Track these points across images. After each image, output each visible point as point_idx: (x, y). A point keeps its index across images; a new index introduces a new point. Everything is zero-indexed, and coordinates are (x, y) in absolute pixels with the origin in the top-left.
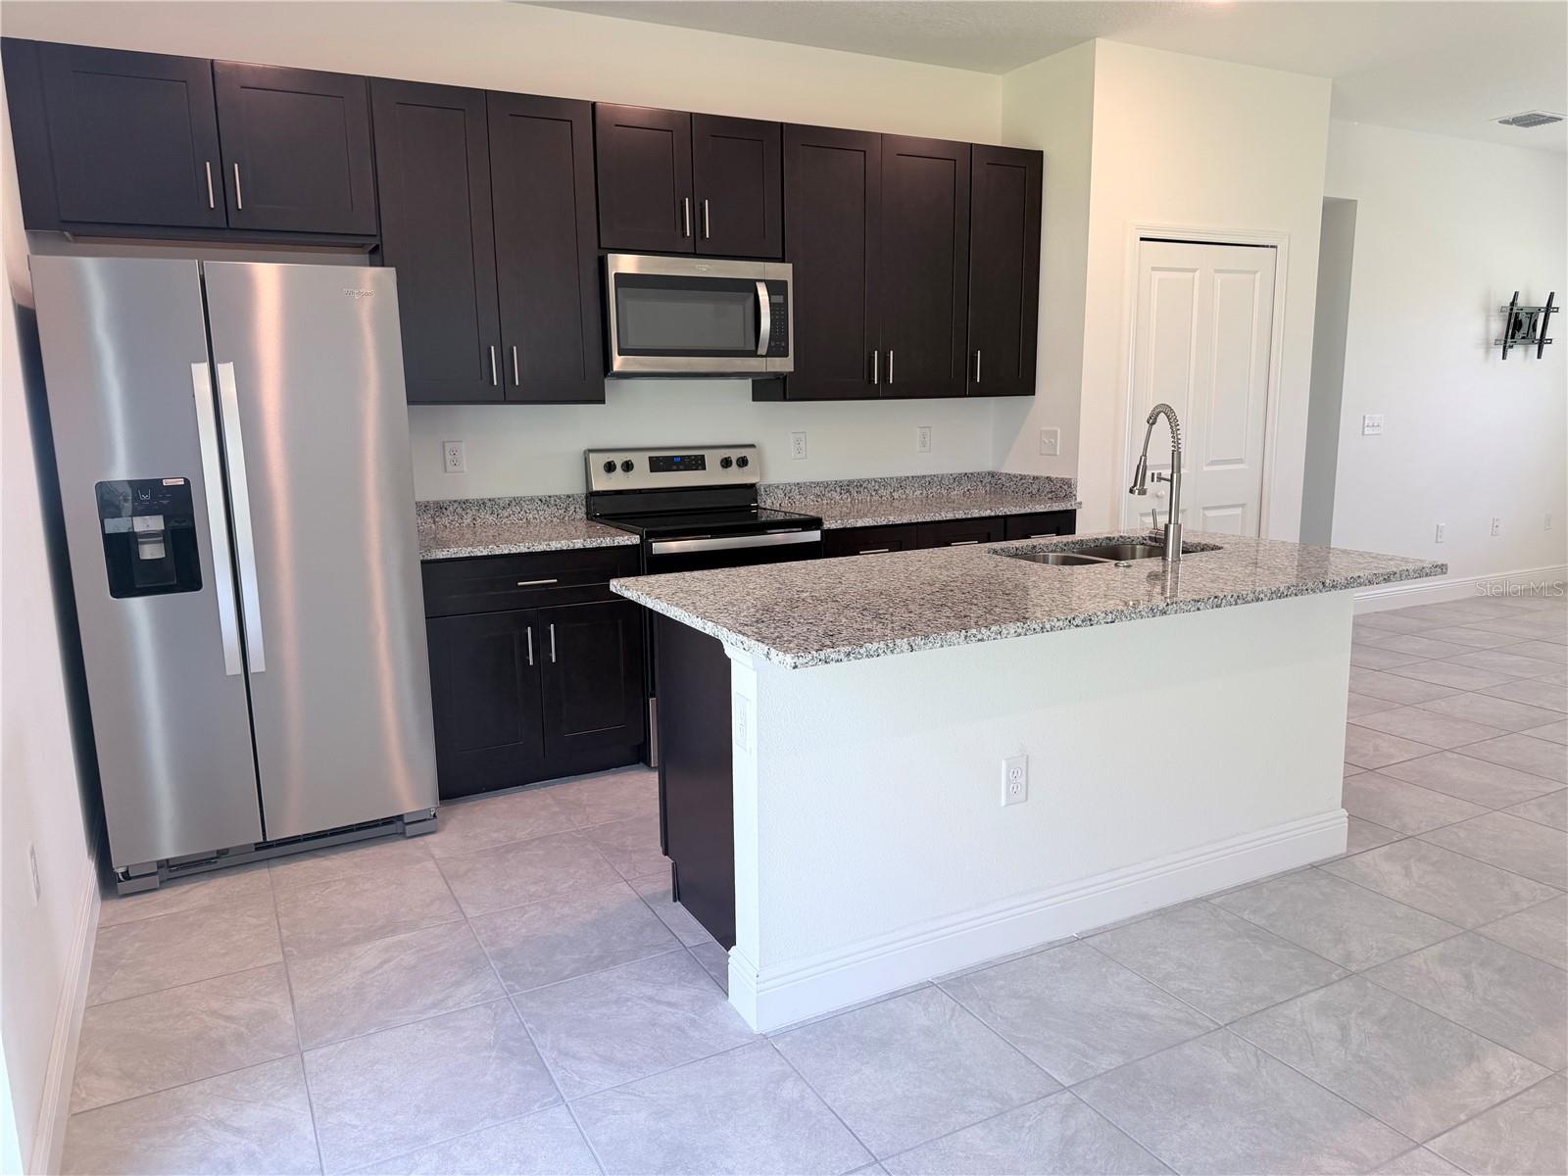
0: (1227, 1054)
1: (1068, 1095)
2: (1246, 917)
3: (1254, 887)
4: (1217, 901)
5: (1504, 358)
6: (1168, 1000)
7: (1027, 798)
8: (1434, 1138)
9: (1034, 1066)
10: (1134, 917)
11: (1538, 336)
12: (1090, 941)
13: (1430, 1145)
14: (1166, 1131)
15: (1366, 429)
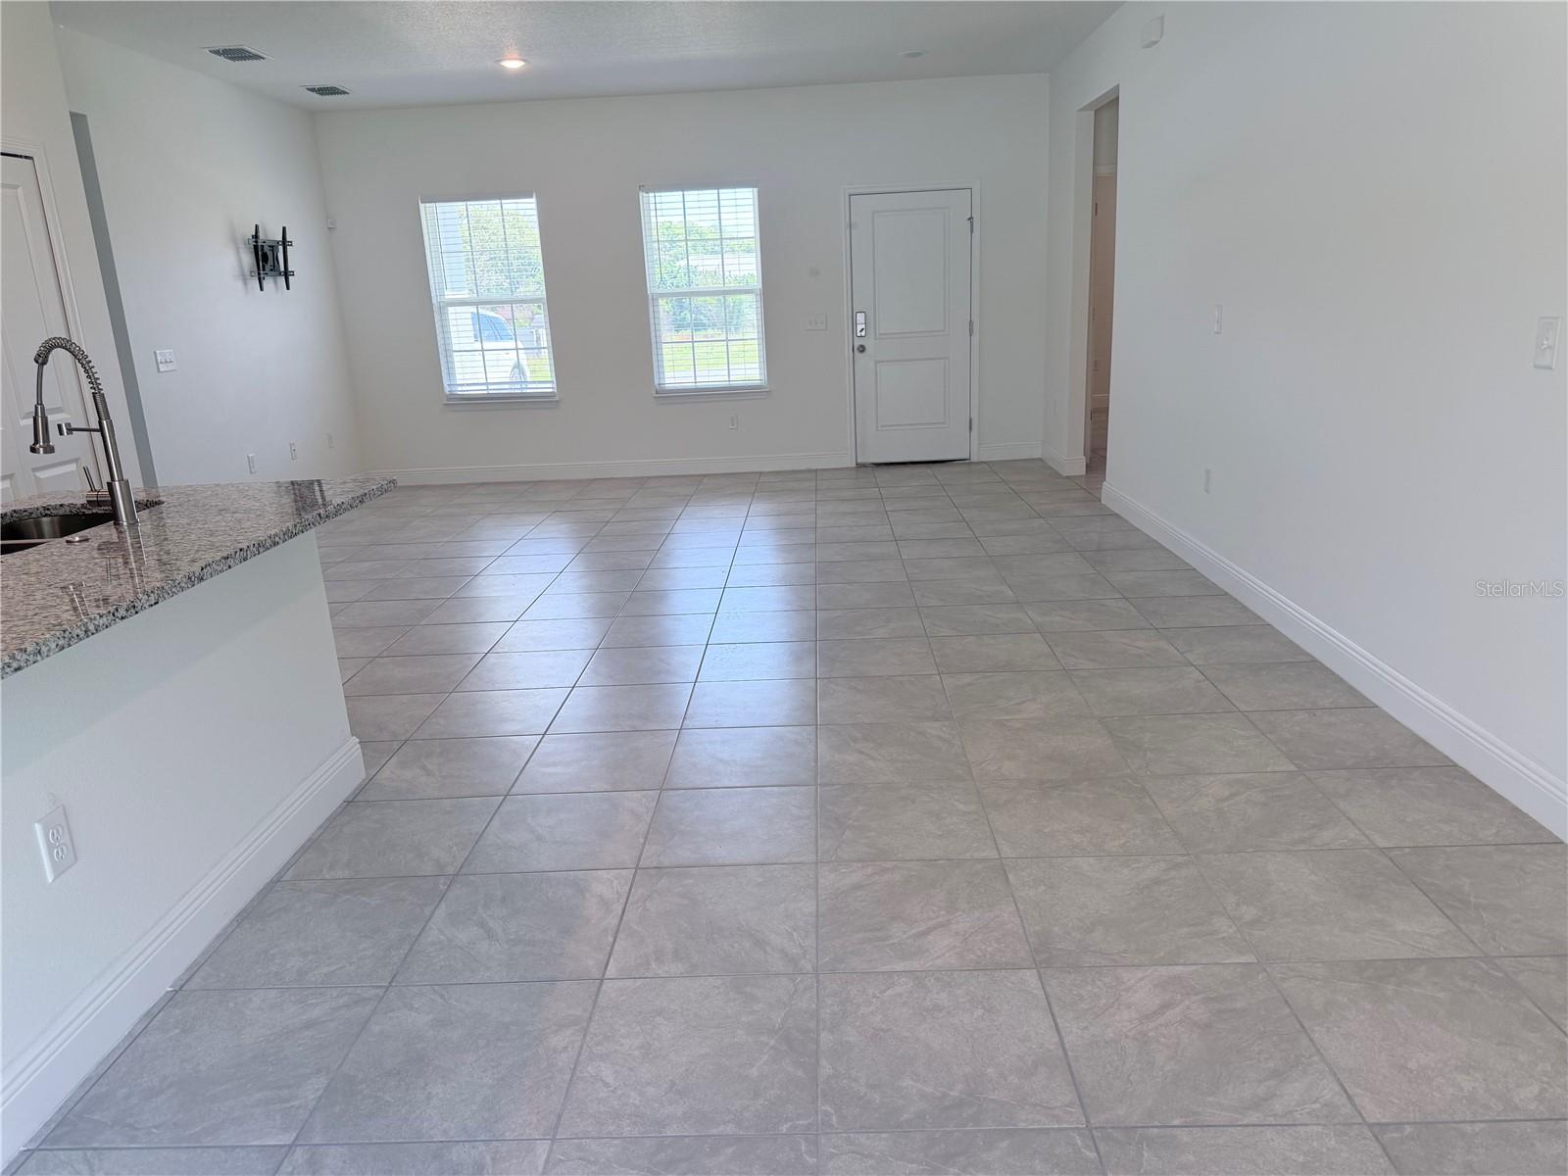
0: (413, 1007)
1: (299, 1151)
2: (327, 877)
3: (312, 845)
4: (288, 876)
5: (262, 289)
6: (321, 994)
7: (76, 858)
8: (606, 968)
9: (237, 1150)
10: (218, 937)
11: (282, 269)
12: (192, 985)
13: (608, 974)
14: (418, 1112)
15: (160, 366)
